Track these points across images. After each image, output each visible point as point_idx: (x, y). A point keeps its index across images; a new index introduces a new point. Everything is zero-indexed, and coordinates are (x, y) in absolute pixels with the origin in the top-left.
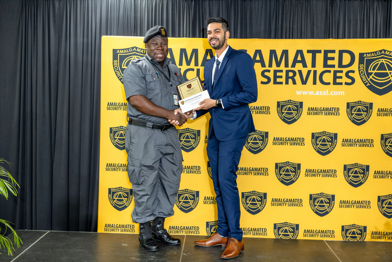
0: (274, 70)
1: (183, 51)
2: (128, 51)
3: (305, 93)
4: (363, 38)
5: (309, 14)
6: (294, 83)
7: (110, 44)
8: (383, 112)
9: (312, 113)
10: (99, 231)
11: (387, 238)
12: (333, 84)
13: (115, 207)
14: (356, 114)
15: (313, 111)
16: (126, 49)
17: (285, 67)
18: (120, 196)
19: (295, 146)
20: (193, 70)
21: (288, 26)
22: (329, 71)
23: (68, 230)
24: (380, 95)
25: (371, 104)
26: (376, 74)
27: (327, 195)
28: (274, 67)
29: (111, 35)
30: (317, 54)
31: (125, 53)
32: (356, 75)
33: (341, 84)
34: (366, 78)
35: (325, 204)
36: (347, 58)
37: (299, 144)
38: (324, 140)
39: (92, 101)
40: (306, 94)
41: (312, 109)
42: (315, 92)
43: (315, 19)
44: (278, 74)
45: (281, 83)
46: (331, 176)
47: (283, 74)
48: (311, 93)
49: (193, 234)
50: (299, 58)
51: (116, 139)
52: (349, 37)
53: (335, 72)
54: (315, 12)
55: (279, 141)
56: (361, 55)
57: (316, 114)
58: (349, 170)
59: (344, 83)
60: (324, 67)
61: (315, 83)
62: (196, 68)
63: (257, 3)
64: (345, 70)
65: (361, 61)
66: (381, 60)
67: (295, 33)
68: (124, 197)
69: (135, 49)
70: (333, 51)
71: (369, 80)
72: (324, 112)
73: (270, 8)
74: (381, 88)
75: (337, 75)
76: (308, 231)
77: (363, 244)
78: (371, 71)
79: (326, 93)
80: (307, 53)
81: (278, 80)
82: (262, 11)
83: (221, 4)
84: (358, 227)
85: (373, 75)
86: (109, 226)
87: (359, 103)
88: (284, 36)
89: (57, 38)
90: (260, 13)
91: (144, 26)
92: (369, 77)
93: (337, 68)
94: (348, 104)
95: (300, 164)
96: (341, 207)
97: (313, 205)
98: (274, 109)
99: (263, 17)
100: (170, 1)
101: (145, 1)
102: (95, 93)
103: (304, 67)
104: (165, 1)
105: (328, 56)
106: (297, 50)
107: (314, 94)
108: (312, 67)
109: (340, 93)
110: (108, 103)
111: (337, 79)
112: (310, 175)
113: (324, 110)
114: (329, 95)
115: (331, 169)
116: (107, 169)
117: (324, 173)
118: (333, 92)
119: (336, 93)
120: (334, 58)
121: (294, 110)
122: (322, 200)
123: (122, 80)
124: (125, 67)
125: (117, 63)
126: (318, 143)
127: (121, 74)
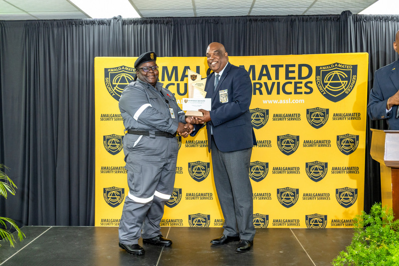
1: (165, 69)
2: (118, 69)
3: (270, 102)
4: (320, 53)
6: (261, 93)
7: (102, 64)
8: (338, 116)
9: (277, 119)
10: (96, 225)
11: (345, 225)
12: (295, 94)
13: (109, 204)
14: (315, 119)
15: (278, 117)
16: (116, 68)
17: (253, 80)
18: (114, 195)
19: (263, 148)
20: (174, 84)
22: (291, 83)
23: (70, 225)
24: (335, 102)
25: (328, 110)
26: (331, 84)
27: (292, 189)
29: (102, 56)
30: (280, 68)
31: (115, 71)
32: (314, 86)
33: (301, 93)
34: (323, 88)
35: (290, 197)
36: (305, 72)
37: (266, 146)
38: (288, 142)
39: (88, 113)
41: (277, 115)
42: (279, 101)
46: (295, 173)
48: (276, 102)
49: (177, 226)
50: (264, 72)
51: (109, 145)
52: (308, 53)
53: (296, 83)
54: (277, 32)
56: (318, 68)
57: (280, 119)
58: (310, 167)
59: (303, 93)
60: (286, 79)
61: (278, 93)
62: (176, 83)
63: (227, 26)
64: (304, 81)
65: (318, 73)
66: (335, 71)
68: (117, 195)
69: (123, 68)
70: (294, 66)
71: (325, 89)
72: (287, 118)
73: (239, 29)
74: (335, 96)
75: (298, 86)
76: (277, 221)
77: (324, 230)
78: (327, 82)
79: (288, 101)
80: (272, 67)
82: (232, 33)
83: (197, 28)
84: (320, 216)
85: (328, 85)
86: (105, 220)
87: (317, 109)
88: (251, 53)
89: (57, 60)
90: (230, 34)
92: (325, 87)
93: (297, 80)
94: (308, 110)
95: (268, 163)
96: (304, 199)
97: (280, 198)
99: (233, 38)
100: (153, 25)
101: (131, 26)
102: (90, 106)
103: (268, 79)
104: (149, 26)
105: (290, 70)
106: (263, 65)
107: (278, 103)
108: (276, 79)
109: (301, 101)
110: (102, 115)
111: (298, 89)
112: (277, 172)
113: (287, 116)
114: (291, 103)
115: (295, 167)
116: (102, 171)
117: (289, 171)
118: (294, 100)
119: (297, 101)
120: (295, 71)
121: (261, 117)
122: (288, 194)
123: (113, 95)
124: (115, 84)
125: (109, 80)
126: (283, 144)
127: (112, 90)
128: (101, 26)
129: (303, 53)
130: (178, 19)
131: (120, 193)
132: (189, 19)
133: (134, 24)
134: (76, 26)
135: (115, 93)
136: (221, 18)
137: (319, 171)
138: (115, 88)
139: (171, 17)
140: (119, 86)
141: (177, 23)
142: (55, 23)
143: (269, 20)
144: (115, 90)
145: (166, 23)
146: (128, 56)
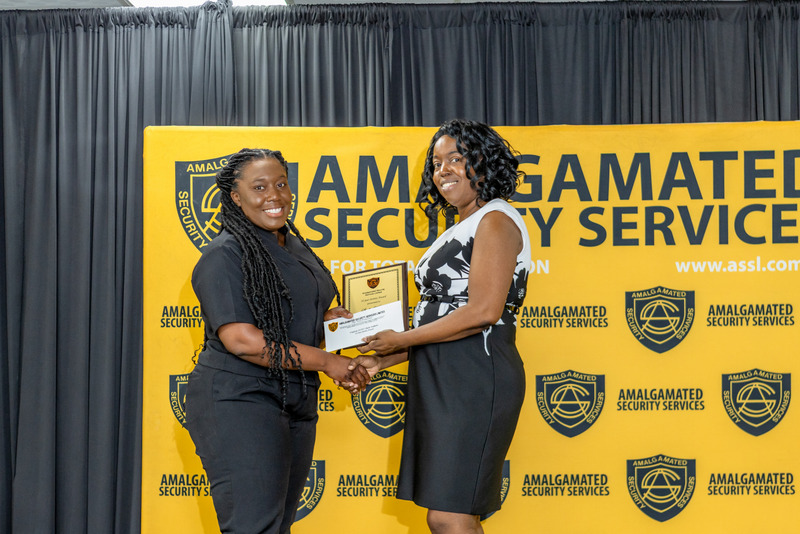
0: (615, 209)
1: (367, 163)
2: (218, 165)
3: (699, 267)
5: (701, 58)
6: (670, 240)
7: (168, 147)
9: (721, 322)
12: (774, 242)
15: (723, 315)
16: (211, 161)
17: (644, 198)
19: (679, 413)
20: (395, 212)
21: (647, 89)
22: (762, 208)
28: (615, 200)
29: (169, 123)
30: (726, 162)
31: (210, 171)
33: (794, 240)
37: (689, 406)
38: (756, 394)
39: (119, 303)
40: (702, 270)
41: (721, 310)
42: (725, 265)
43: (717, 71)
44: (626, 218)
45: (635, 242)
46: (779, 491)
47: (640, 218)
48: (715, 267)
50: (680, 175)
53: (777, 209)
54: (717, 51)
55: (635, 399)
57: (732, 322)
60: (746, 196)
61: (724, 239)
62: (402, 207)
63: (561, 31)
67: (666, 109)
70: (770, 155)
72: (751, 316)
73: (597, 42)
75: (783, 218)
79: (755, 265)
80: (701, 159)
81: (627, 234)
82: (575, 52)
83: (465, 36)
88: (637, 114)
89: (22, 137)
90: (570, 56)
91: (260, 99)
93: (780, 199)
95: (694, 461)
98: (617, 312)
100: (329, 29)
101: (259, 32)
102: (127, 281)
103: (693, 197)
104: (315, 30)
106: (674, 154)
107: (724, 270)
108: (715, 198)
109: (793, 265)
110: (165, 308)
111: (783, 228)
112: (722, 490)
113: (751, 311)
114: (764, 269)
115: (780, 472)
116: (163, 490)
117: (759, 484)
118: (773, 262)
119: (781, 266)
120: (772, 171)
121: (671, 314)
123: (203, 245)
124: (209, 210)
125: (189, 199)
126: (741, 401)
127: (198, 229)
128: (165, 31)
129: (796, 116)
130: (409, 11)
132: (443, 8)
133: (269, 25)
134: (86, 30)
135: (207, 241)
136: (542, 8)
138: (209, 224)
139: (384, 5)
141: (406, 24)
142: (21, 20)
143: (689, 14)
144: (209, 232)
145: (371, 23)
146: (249, 125)
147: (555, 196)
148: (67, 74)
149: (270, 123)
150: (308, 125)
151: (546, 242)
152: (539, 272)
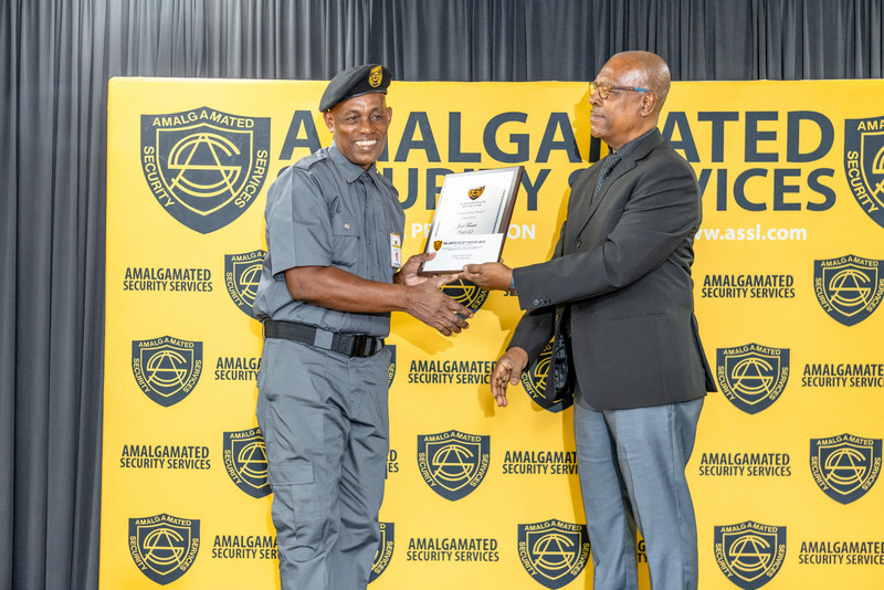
2: (186, 119)
4: (854, 76)
5: (700, 13)
7: (132, 99)
9: (717, 293)
12: (775, 209)
13: (147, 572)
14: (841, 293)
15: (723, 286)
16: (178, 115)
18: (163, 541)
22: (763, 173)
25: (883, 265)
27: (765, 528)
29: (135, 74)
30: (726, 123)
31: (178, 126)
32: (838, 183)
33: (796, 207)
34: (867, 191)
35: (758, 554)
36: (810, 136)
38: (752, 370)
39: (81, 268)
41: (717, 280)
42: (723, 233)
43: (717, 27)
46: (775, 472)
48: (712, 235)
50: (676, 136)
51: (151, 373)
52: (815, 76)
53: (780, 174)
54: (717, 6)
56: (851, 125)
57: (729, 293)
58: (826, 453)
59: (804, 206)
60: (746, 161)
61: (722, 206)
64: (807, 168)
65: (851, 143)
68: (175, 544)
69: (204, 115)
70: (773, 116)
71: (874, 194)
72: (749, 287)
75: (785, 184)
78: (881, 171)
79: (755, 233)
80: (699, 119)
87: (849, 260)
90: (561, 9)
91: (232, 50)
92: (874, 188)
93: (783, 164)
94: (818, 264)
96: (804, 561)
97: (723, 558)
99: (571, 21)
102: (89, 241)
105: (759, 130)
106: (671, 114)
107: (722, 238)
108: (713, 161)
109: (795, 234)
110: (129, 269)
111: (785, 195)
112: (714, 471)
113: (749, 282)
114: (764, 238)
115: (775, 452)
116: (125, 461)
117: (753, 465)
118: (774, 230)
119: (783, 234)
120: (775, 133)
122: (749, 543)
123: (169, 203)
124: (176, 166)
125: (155, 154)
126: (736, 377)
127: (164, 186)
129: (800, 76)
131: (186, 537)
135: (173, 199)
137: (854, 467)
138: (175, 182)
140: (188, 174)
144: (176, 190)
146: (220, 77)
147: (542, 157)
148: (30, 20)
149: (243, 75)
150: (283, 77)
151: (532, 205)
152: (524, 237)
